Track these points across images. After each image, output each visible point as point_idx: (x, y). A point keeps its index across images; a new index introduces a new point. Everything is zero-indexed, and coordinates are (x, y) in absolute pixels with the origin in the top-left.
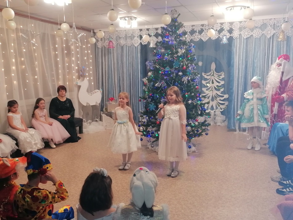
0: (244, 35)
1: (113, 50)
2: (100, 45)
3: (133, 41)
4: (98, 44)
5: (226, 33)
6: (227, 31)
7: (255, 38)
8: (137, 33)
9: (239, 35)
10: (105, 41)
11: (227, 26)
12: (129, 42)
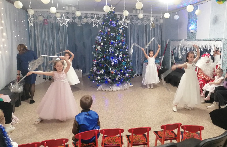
0: (133, 23)
7: (139, 25)
12: (59, 21)
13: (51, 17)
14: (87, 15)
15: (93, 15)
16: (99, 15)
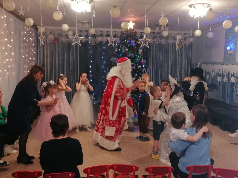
0: (156, 42)
7: (163, 44)
12: (70, 40)
14: (102, 33)
15: (109, 33)
16: (116, 33)
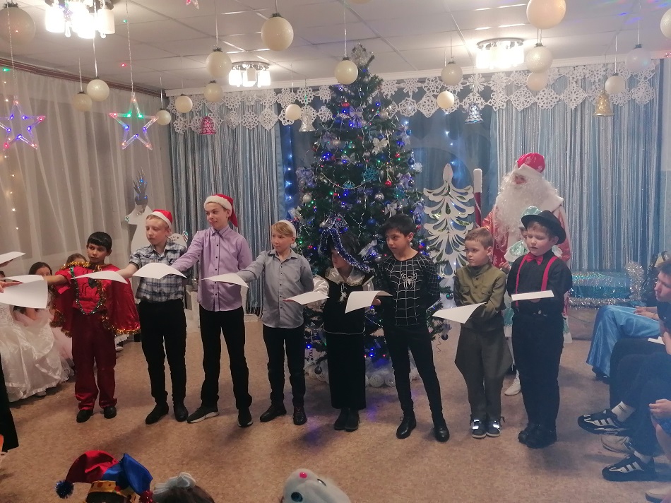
0: (517, 103)
1: (213, 138)
2: (179, 127)
3: (260, 118)
4: (175, 125)
5: (476, 98)
6: (478, 95)
7: (543, 108)
8: (270, 99)
9: (507, 102)
10: (192, 117)
11: (477, 83)
12: (250, 120)
13: (229, 110)
